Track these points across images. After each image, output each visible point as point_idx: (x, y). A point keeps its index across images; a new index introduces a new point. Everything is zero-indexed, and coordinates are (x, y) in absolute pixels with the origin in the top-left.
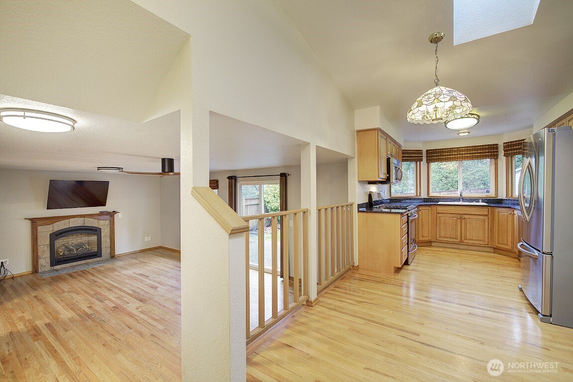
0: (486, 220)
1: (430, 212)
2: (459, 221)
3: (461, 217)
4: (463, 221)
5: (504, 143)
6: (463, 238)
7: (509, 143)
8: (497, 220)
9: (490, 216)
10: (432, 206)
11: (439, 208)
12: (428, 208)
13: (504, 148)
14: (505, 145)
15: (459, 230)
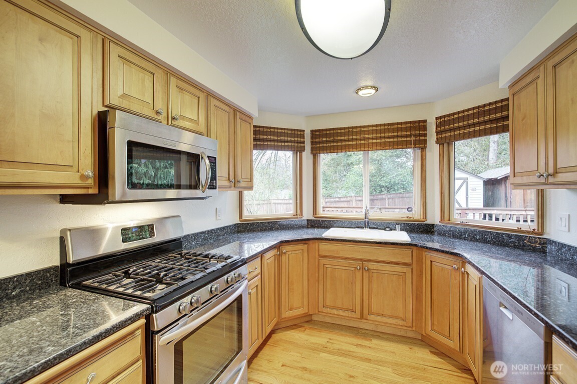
0: (409, 276)
1: (306, 254)
2: (358, 274)
3: (363, 266)
4: (366, 274)
5: (437, 118)
6: (366, 311)
7: (445, 116)
8: (428, 278)
9: (414, 266)
10: (311, 242)
11: (323, 246)
12: (301, 246)
13: (437, 127)
14: (439, 121)
15: (358, 293)
